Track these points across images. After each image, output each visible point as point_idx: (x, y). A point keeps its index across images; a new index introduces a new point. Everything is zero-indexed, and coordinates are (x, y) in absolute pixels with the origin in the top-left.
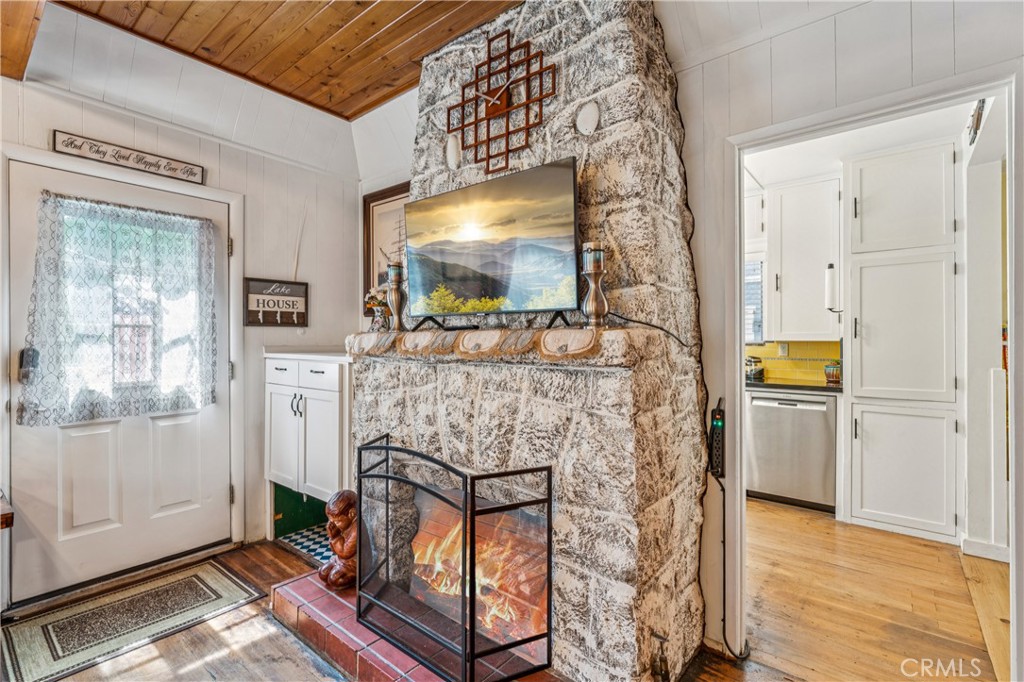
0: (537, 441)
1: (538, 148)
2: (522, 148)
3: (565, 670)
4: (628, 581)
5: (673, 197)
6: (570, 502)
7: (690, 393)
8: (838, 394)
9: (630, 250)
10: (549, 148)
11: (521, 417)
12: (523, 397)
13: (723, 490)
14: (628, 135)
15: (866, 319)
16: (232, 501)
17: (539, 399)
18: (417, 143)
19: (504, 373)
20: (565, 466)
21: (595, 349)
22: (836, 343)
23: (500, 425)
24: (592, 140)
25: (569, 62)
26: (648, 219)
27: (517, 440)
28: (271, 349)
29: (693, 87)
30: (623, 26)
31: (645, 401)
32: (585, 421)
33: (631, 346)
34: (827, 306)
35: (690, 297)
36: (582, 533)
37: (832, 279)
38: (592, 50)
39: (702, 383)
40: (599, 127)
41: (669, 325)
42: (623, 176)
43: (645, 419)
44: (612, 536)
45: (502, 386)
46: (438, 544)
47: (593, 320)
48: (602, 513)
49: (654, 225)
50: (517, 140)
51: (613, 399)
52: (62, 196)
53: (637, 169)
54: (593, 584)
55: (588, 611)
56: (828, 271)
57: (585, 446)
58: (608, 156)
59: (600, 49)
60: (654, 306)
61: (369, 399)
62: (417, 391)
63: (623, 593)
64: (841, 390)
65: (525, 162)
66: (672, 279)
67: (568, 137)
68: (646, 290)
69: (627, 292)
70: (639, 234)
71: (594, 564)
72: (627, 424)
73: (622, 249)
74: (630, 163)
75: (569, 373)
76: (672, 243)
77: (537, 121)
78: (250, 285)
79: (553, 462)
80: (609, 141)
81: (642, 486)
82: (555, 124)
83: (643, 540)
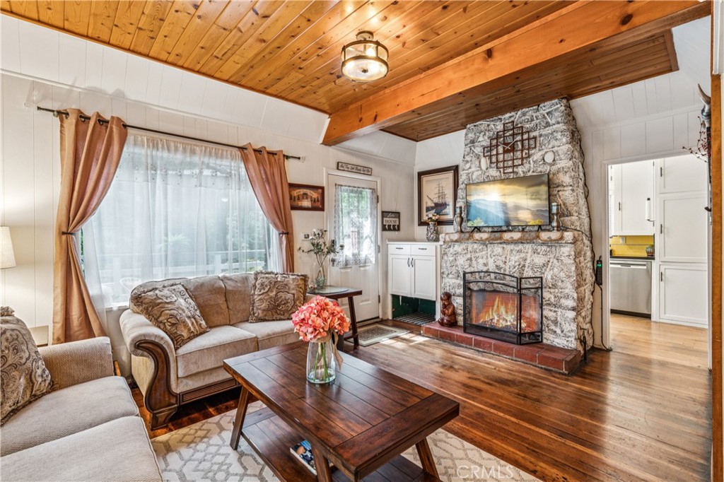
0: (536, 270)
1: (527, 166)
2: (519, 165)
3: (549, 342)
4: (573, 310)
5: (581, 183)
6: (550, 288)
7: (589, 254)
8: (652, 261)
9: (568, 205)
10: (532, 166)
11: (528, 261)
12: (529, 255)
13: (601, 289)
14: (567, 165)
15: (667, 225)
16: (379, 302)
17: (536, 255)
18: (464, 157)
19: (521, 246)
20: (548, 276)
21: (562, 238)
22: (651, 236)
23: (519, 265)
24: (551, 165)
25: (541, 136)
26: (575, 194)
27: (526, 269)
28: (390, 240)
29: (588, 141)
30: (565, 127)
31: (578, 254)
32: (555, 261)
33: (574, 237)
34: (647, 218)
35: (588, 219)
36: (555, 297)
37: (650, 205)
38: (552, 134)
39: (592, 251)
40: (554, 160)
41: (583, 230)
42: (566, 179)
43: (577, 260)
44: (567, 297)
45: (519, 251)
46: (493, 309)
47: (556, 229)
48: (563, 290)
49: (577, 196)
50: (516, 162)
51: (567, 254)
52: (341, 186)
53: (571, 177)
54: (559, 313)
55: (557, 322)
56: (647, 202)
57: (555, 269)
58: (558, 172)
59: (555, 134)
60: (578, 224)
61: (451, 259)
62: (477, 255)
63: (572, 314)
64: (654, 259)
65: (520, 170)
66: (583, 214)
67: (541, 163)
68: (574, 218)
69: (566, 219)
70: (572, 199)
71: (560, 306)
72: (572, 261)
73: (564, 204)
74: (568, 175)
75: (548, 246)
76: (582, 201)
77: (527, 156)
78: (384, 214)
79: (543, 275)
80: (559, 166)
81: (577, 281)
82: (535, 158)
83: (578, 297)
